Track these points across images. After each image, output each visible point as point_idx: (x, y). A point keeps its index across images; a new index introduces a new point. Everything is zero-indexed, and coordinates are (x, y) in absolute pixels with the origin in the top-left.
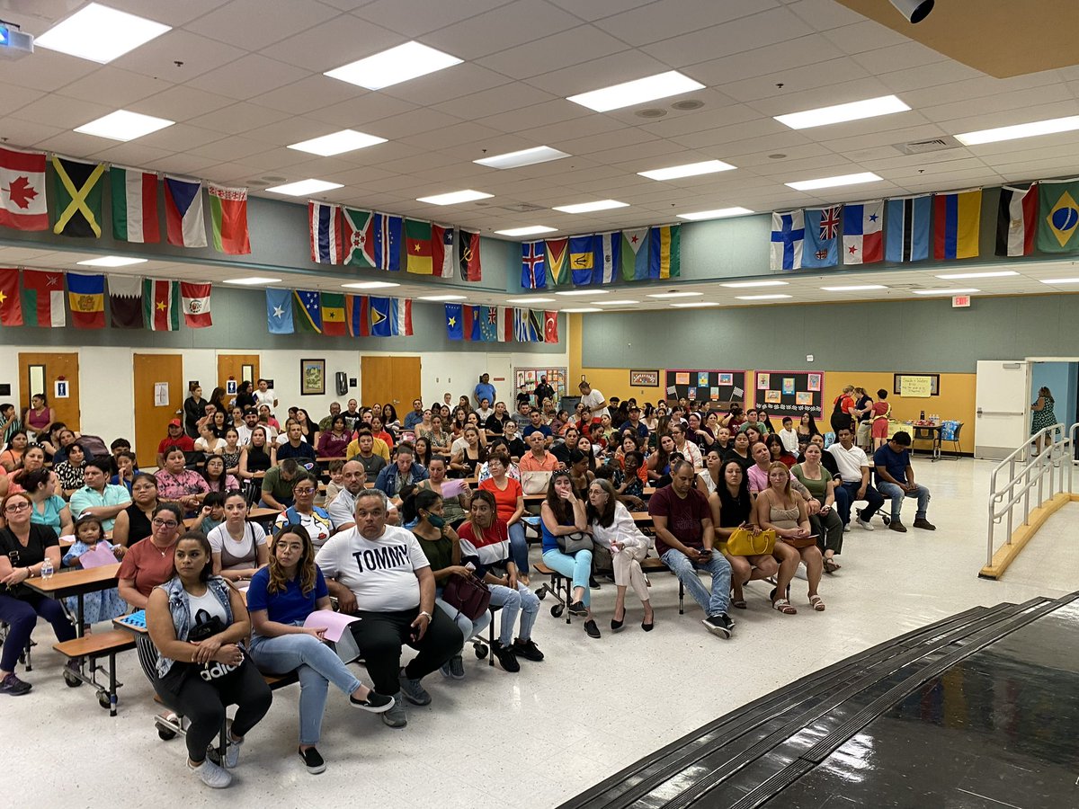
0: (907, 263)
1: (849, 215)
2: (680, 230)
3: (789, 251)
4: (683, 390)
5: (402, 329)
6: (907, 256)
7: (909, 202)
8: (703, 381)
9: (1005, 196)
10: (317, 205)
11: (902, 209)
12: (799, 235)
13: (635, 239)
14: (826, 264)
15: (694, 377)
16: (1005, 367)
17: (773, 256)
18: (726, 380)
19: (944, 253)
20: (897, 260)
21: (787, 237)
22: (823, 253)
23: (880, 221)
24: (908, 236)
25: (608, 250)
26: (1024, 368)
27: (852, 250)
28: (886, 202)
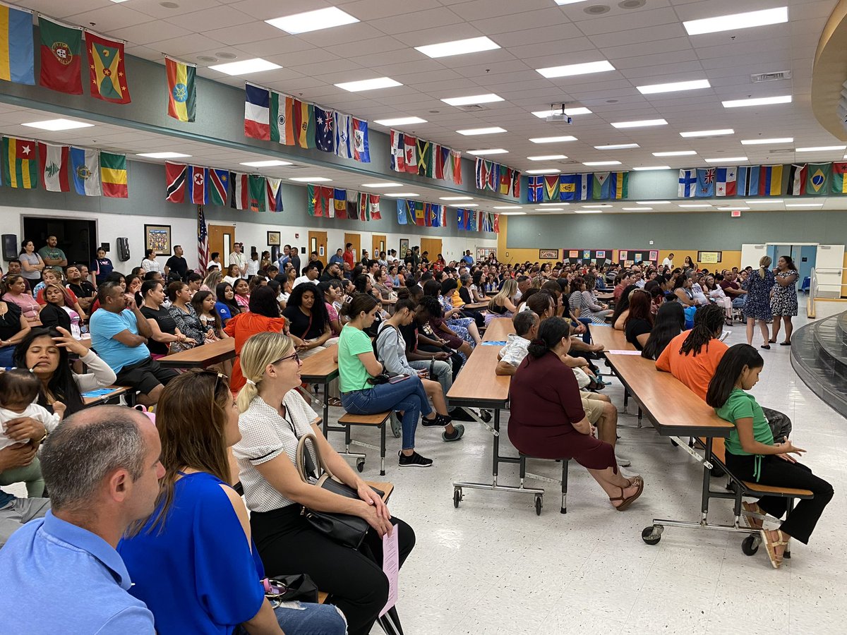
0: (747, 196)
1: (720, 173)
2: (627, 175)
3: (687, 189)
4: (573, 261)
5: (442, 223)
6: (747, 193)
7: (749, 169)
8: (587, 256)
9: (793, 169)
10: (478, 158)
11: (745, 172)
12: (694, 181)
13: (601, 178)
14: (707, 195)
15: (581, 253)
16: (756, 247)
17: (680, 190)
18: (600, 255)
19: (765, 192)
20: (742, 194)
21: (687, 181)
22: (706, 190)
23: (735, 176)
24: (748, 184)
25: (584, 182)
26: (765, 248)
27: (721, 189)
28: (738, 167)
